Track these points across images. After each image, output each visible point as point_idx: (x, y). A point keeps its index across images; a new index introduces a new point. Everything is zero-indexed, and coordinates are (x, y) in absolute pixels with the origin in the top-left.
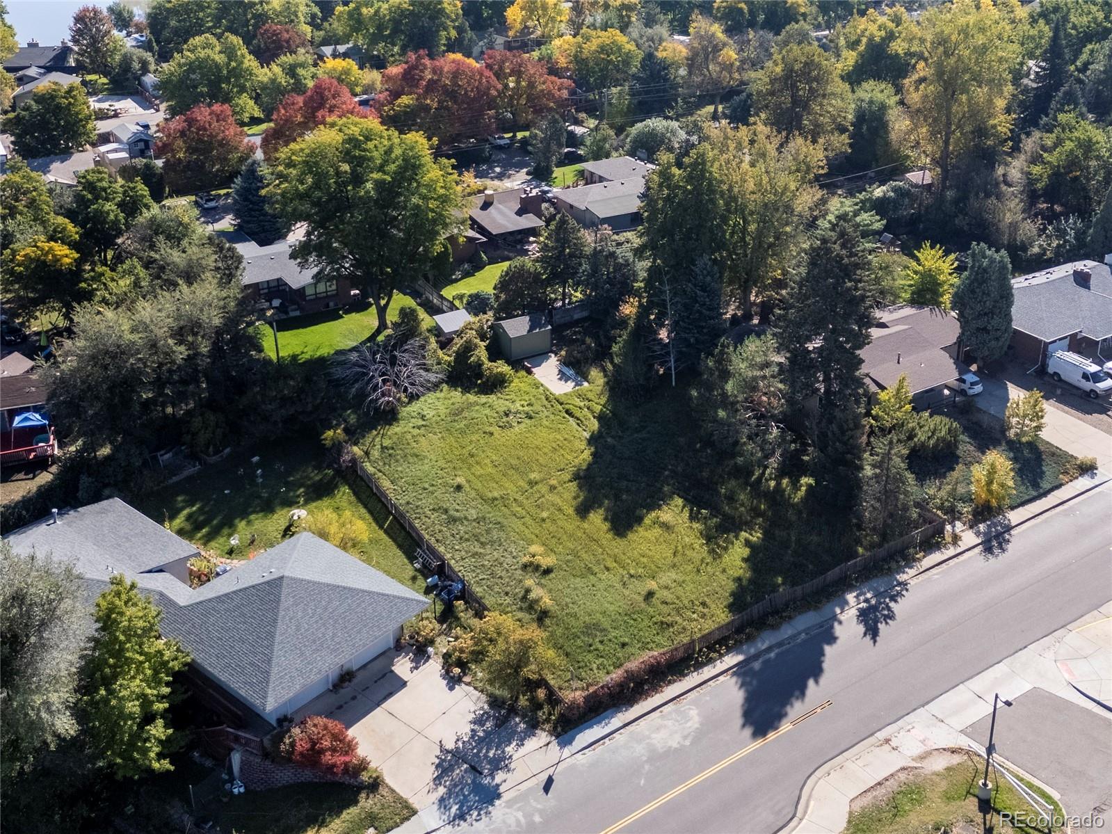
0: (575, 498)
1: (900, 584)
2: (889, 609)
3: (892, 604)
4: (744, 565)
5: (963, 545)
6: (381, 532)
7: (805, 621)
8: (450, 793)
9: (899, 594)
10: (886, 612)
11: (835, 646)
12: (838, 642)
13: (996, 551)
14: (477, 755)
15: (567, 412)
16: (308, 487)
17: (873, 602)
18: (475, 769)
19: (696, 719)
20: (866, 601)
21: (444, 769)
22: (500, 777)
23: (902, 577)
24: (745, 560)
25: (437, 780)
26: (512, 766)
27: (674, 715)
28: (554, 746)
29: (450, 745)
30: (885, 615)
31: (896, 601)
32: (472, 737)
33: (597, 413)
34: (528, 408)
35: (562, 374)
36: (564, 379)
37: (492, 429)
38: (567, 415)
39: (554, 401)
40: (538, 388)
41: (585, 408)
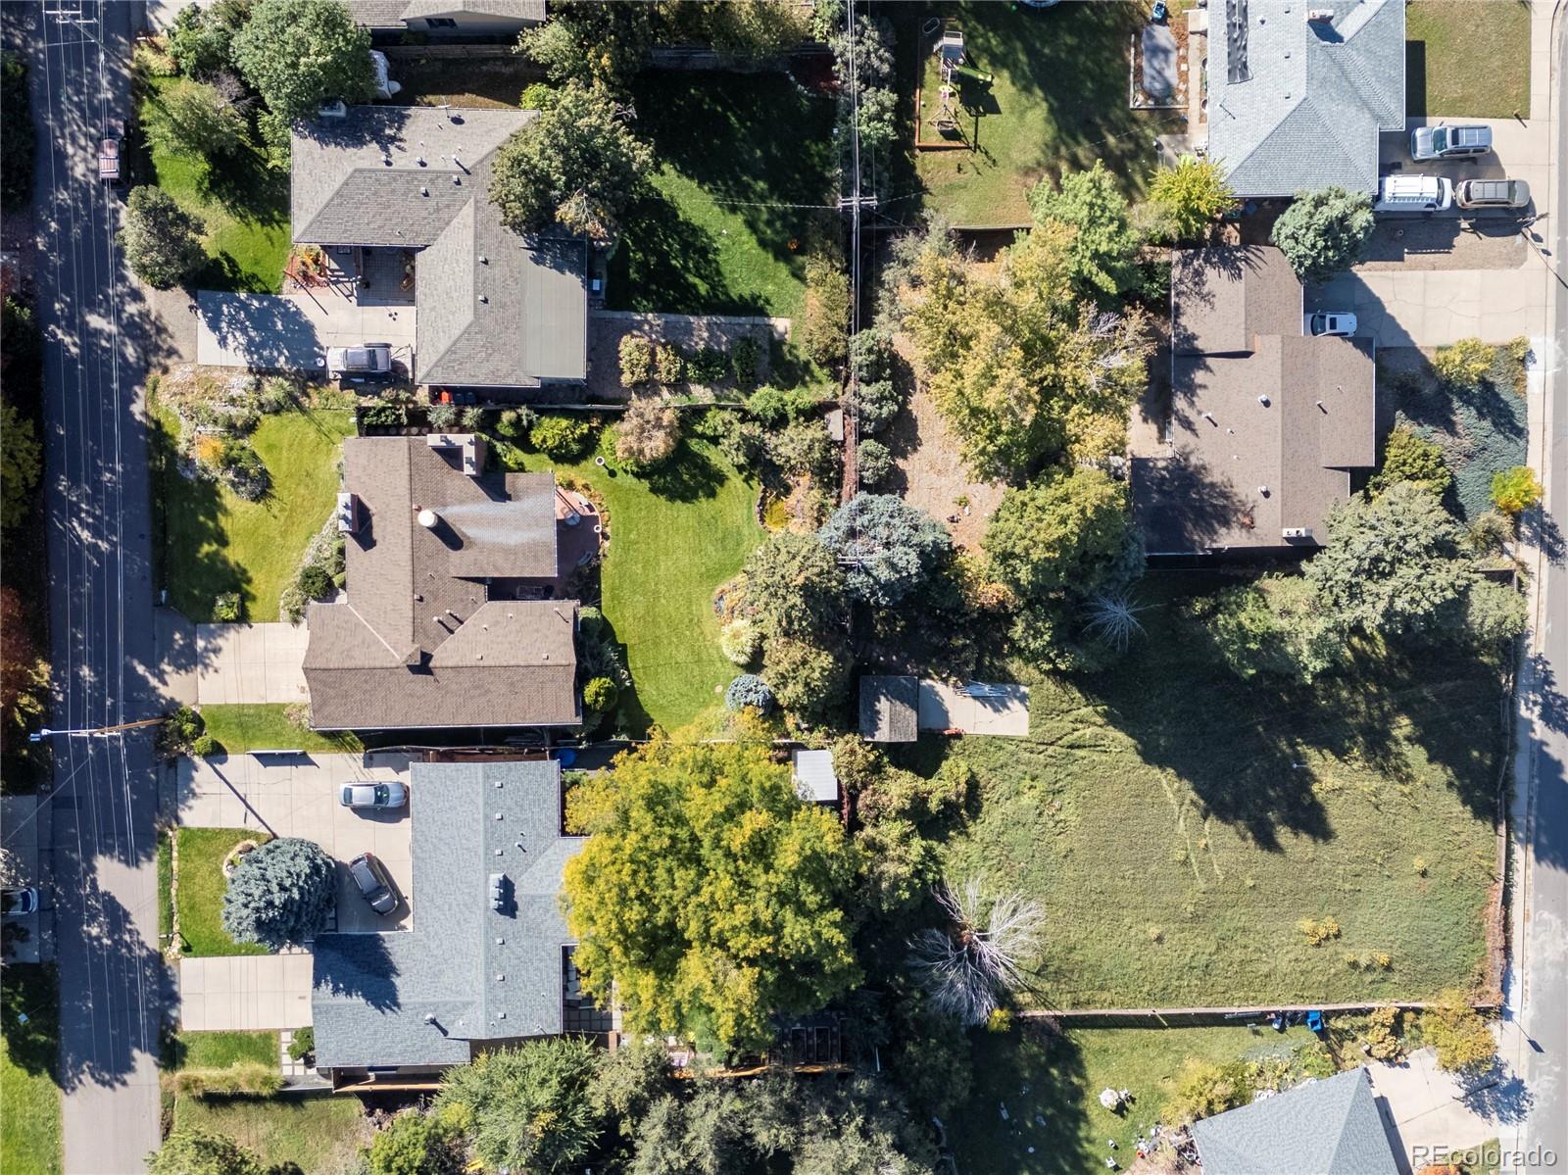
0: (1244, 838)
1: (1535, 661)
2: (1557, 696)
3: (1555, 689)
4: (1434, 766)
5: (1533, 567)
6: (1170, 1031)
7: (1522, 768)
8: (1499, 1111)
9: (1548, 674)
10: (1559, 702)
13: (1558, 548)
14: (1480, 1079)
15: (1071, 747)
16: (1051, 1063)
17: (1540, 700)
18: (1492, 1086)
19: (1553, 917)
20: (1535, 703)
21: (1479, 1107)
22: (1508, 1073)
23: (1531, 653)
24: (1430, 760)
25: (1486, 1115)
26: (1504, 1061)
27: (1538, 929)
28: (1507, 1024)
29: (1462, 1093)
30: (1560, 706)
31: (1553, 683)
32: (1463, 1074)
33: (1100, 720)
34: (1041, 785)
35: (984, 699)
36: (998, 704)
37: (1062, 846)
38: (1080, 753)
39: (1042, 748)
40: (1001, 748)
41: (1079, 726)
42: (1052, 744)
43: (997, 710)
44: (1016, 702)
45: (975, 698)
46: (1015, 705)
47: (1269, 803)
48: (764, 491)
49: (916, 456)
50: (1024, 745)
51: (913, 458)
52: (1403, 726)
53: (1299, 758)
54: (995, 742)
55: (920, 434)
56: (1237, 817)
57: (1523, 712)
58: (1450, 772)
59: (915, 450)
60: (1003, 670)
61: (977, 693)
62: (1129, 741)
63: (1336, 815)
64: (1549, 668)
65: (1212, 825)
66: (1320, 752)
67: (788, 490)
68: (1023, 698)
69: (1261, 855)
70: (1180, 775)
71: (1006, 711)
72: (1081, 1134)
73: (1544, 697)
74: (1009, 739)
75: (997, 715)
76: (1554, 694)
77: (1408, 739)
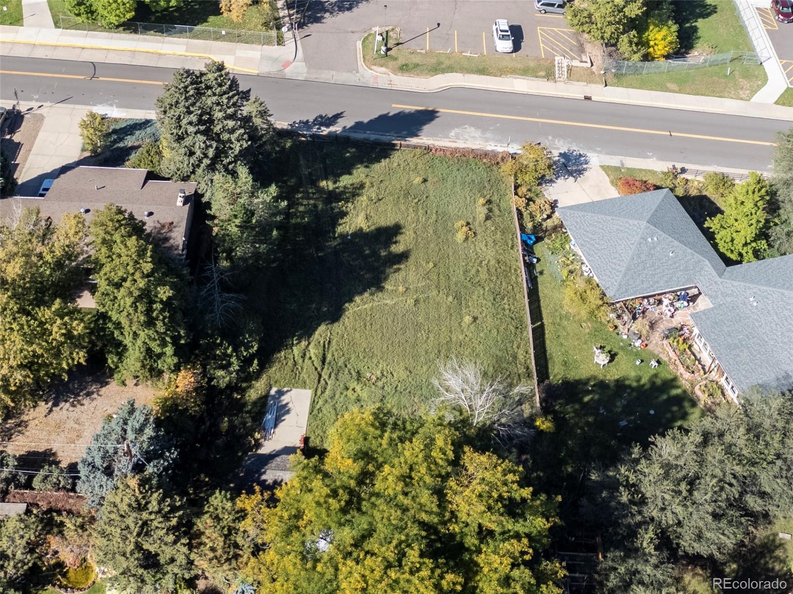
0: (399, 269)
1: (293, 127)
2: (316, 120)
3: (311, 121)
4: (355, 173)
6: (545, 321)
8: (582, 164)
9: (301, 122)
10: (320, 119)
11: (361, 120)
12: (357, 121)
15: (324, 362)
16: (580, 401)
17: (317, 127)
18: (565, 165)
19: (454, 132)
20: (319, 129)
21: (580, 172)
22: (557, 159)
23: (288, 128)
24: (351, 174)
25: (585, 170)
27: (461, 138)
29: (572, 178)
30: (322, 119)
31: (308, 120)
32: (559, 177)
33: (304, 343)
34: (353, 384)
35: (277, 421)
36: (283, 411)
37: (403, 374)
38: (329, 357)
39: (322, 382)
40: (320, 410)
41: (308, 356)
42: (320, 376)
43: (288, 412)
44: (283, 398)
45: (276, 426)
46: (285, 399)
47: (375, 253)
48: (54, 585)
49: (60, 454)
50: (319, 393)
51: (61, 456)
52: (327, 184)
53: (343, 236)
54: (315, 413)
55: (41, 450)
56: (383, 272)
57: (325, 133)
58: (359, 166)
59: (54, 454)
60: (255, 403)
61: (272, 424)
62: (322, 328)
63: (386, 220)
64: (298, 121)
65: (388, 286)
66: (340, 225)
67: (60, 565)
68: (280, 393)
69: (412, 259)
70: (351, 300)
71: (290, 405)
72: (634, 384)
73: (315, 125)
74: (314, 403)
75: (292, 413)
76: (314, 120)
77: (335, 182)
